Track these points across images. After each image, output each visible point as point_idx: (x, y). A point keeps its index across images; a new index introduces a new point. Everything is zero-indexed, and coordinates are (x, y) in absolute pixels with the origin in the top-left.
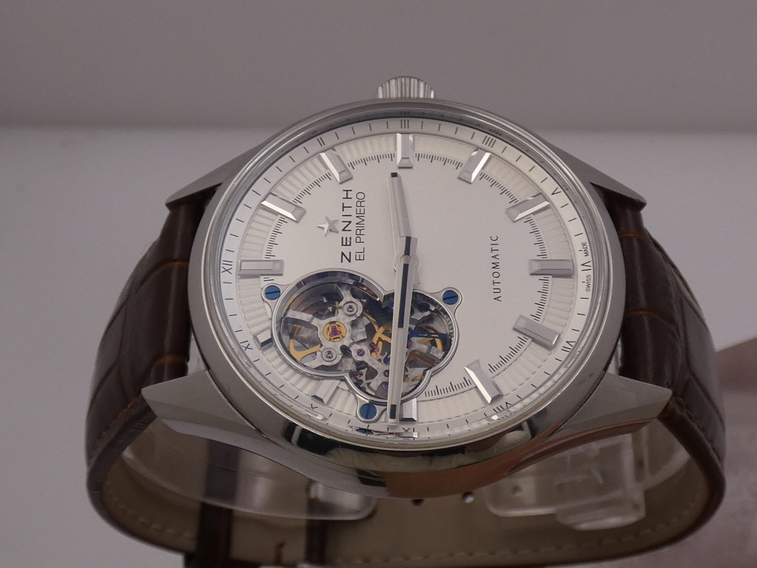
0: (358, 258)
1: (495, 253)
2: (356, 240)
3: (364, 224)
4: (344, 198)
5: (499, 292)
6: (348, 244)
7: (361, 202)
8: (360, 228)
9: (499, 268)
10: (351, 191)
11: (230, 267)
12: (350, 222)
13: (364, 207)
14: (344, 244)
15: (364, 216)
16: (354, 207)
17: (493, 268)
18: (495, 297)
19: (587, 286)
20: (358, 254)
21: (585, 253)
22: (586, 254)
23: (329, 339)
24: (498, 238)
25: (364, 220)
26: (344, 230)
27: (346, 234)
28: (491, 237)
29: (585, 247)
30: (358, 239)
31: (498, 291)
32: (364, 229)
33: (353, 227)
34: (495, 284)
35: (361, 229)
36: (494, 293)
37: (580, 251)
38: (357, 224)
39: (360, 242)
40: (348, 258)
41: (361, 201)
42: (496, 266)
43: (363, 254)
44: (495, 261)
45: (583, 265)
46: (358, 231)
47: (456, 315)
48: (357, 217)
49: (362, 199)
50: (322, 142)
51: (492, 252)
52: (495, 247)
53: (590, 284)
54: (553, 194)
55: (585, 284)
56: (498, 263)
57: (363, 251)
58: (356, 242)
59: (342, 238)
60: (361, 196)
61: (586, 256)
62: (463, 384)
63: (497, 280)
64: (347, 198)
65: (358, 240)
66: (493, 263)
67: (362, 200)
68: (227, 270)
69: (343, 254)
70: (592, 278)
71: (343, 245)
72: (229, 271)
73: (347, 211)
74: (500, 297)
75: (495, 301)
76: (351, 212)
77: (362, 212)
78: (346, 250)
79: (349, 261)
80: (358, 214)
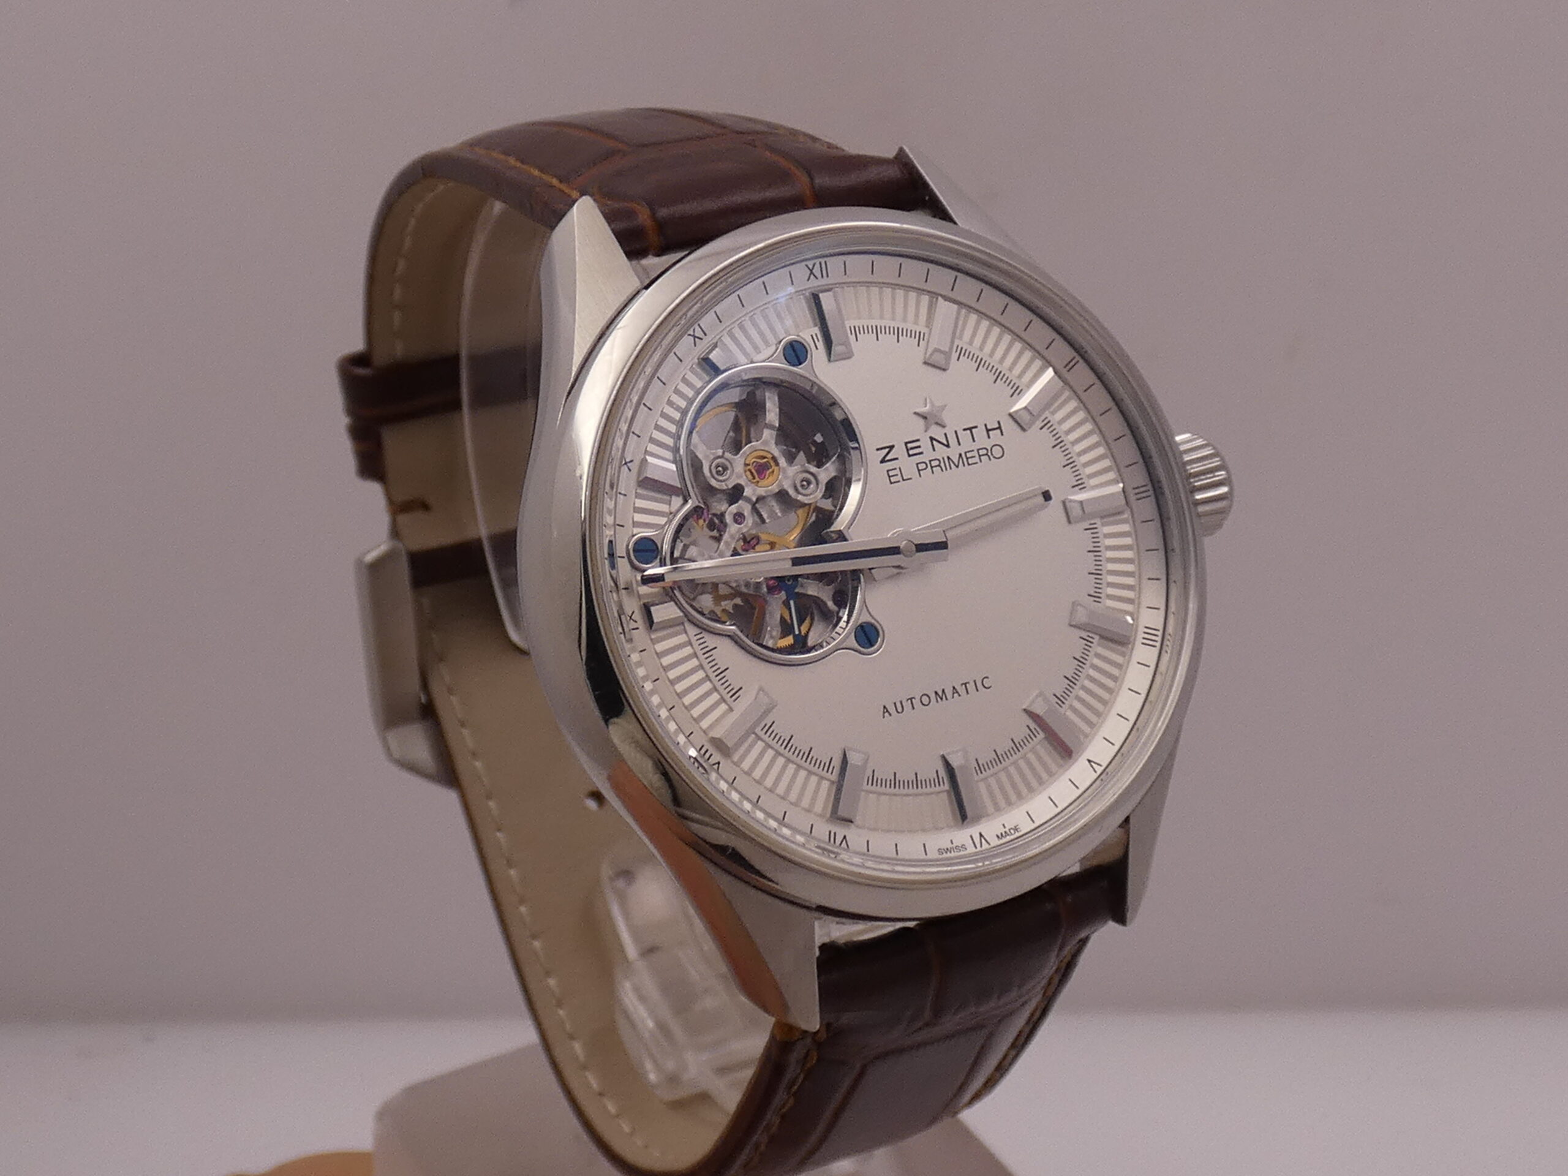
0: (891, 473)
1: (962, 690)
3: (951, 468)
4: (986, 425)
5: (898, 712)
6: (911, 452)
7: (987, 454)
8: (942, 465)
9: (937, 701)
10: (1002, 434)
11: (819, 276)
12: (948, 446)
13: (981, 461)
14: (910, 445)
15: (964, 465)
16: (975, 446)
17: (936, 693)
18: (887, 706)
20: (897, 472)
21: (1002, 834)
22: (1000, 836)
23: (747, 462)
24: (989, 690)
25: (957, 467)
26: (932, 439)
27: (925, 444)
28: (987, 677)
29: (1012, 831)
30: (924, 466)
31: (900, 710)
32: (942, 470)
33: (941, 452)
34: (909, 701)
35: (941, 468)
36: (895, 704)
37: (1003, 825)
38: (949, 458)
39: (919, 470)
40: (888, 458)
42: (940, 696)
43: (901, 480)
44: (949, 692)
45: (981, 835)
46: (937, 463)
47: (838, 652)
48: (960, 455)
49: (992, 454)
50: (1070, 366)
51: (962, 684)
52: (971, 687)
53: (951, 852)
54: (1089, 761)
55: (949, 846)
56: (947, 699)
57: (905, 478)
58: (917, 464)
59: (918, 440)
60: (997, 452)
61: (998, 836)
62: (730, 688)
63: (916, 702)
64: (988, 431)
66: (943, 691)
67: (991, 457)
68: (812, 273)
69: (891, 447)
70: (962, 853)
71: (906, 443)
72: (813, 276)
73: (965, 436)
74: (890, 715)
75: (882, 708)
76: (967, 444)
77: (970, 461)
78: (899, 451)
79: (883, 461)
80: (966, 456)
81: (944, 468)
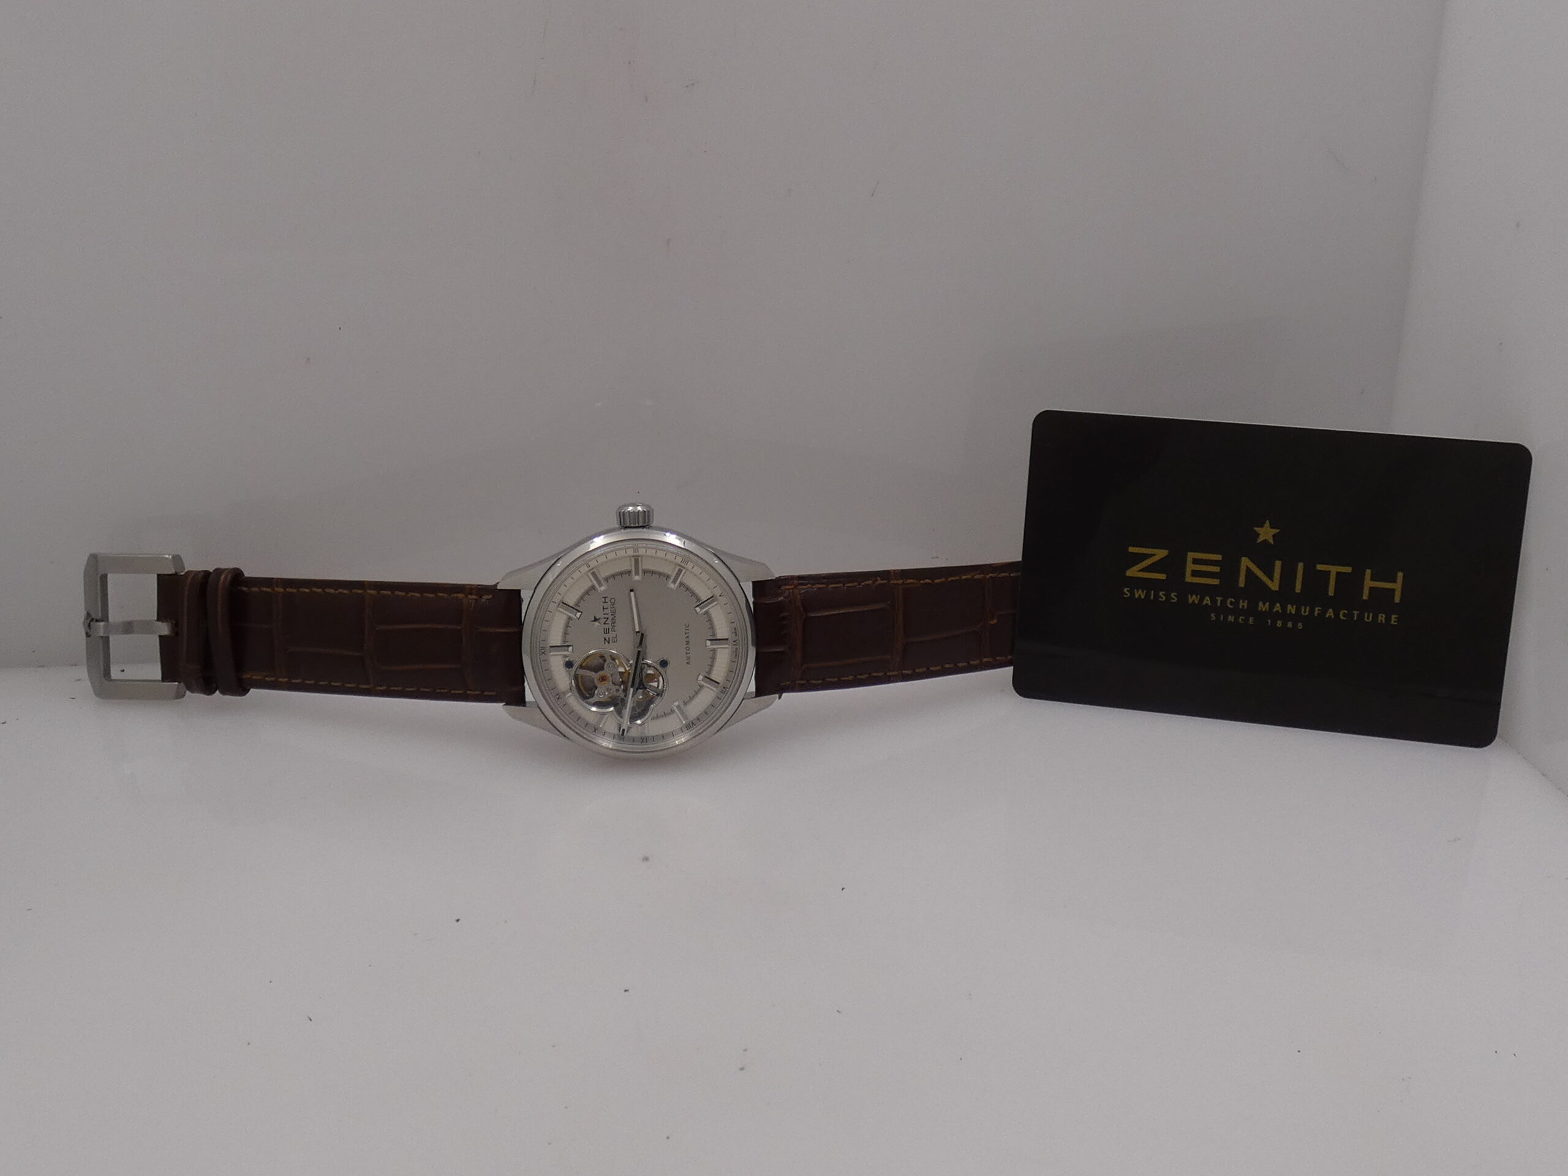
0: (613, 643)
1: (687, 635)
2: (612, 630)
3: (615, 619)
5: (689, 659)
6: (608, 632)
9: (689, 645)
10: (607, 597)
11: (545, 650)
12: (608, 618)
13: (615, 608)
15: (615, 614)
16: (609, 608)
17: (686, 644)
18: (687, 662)
20: (613, 639)
24: (690, 625)
25: (615, 617)
26: (605, 623)
27: (606, 626)
28: (686, 625)
29: (736, 631)
30: (613, 628)
32: (615, 623)
33: (609, 621)
34: (687, 654)
38: (612, 619)
39: (614, 630)
40: (608, 641)
41: (613, 604)
42: (688, 643)
44: (688, 640)
45: (734, 641)
46: (613, 624)
50: (588, 566)
51: (685, 635)
52: (687, 632)
54: (720, 596)
55: (735, 654)
57: (616, 637)
59: (604, 628)
60: (612, 601)
63: (688, 652)
64: (605, 602)
68: (544, 653)
69: (605, 639)
71: (605, 633)
74: (690, 662)
76: (607, 611)
78: (607, 636)
79: (609, 643)
80: (612, 613)
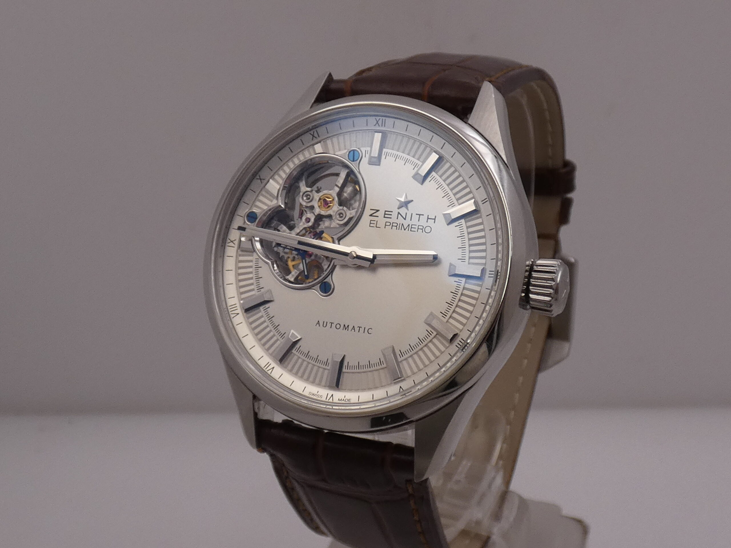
0: (372, 222)
1: (357, 329)
2: (388, 222)
5: (323, 326)
6: (386, 216)
8: (398, 227)
9: (343, 329)
10: (434, 223)
11: (380, 125)
12: (405, 219)
13: (417, 231)
14: (387, 213)
15: (408, 230)
16: (418, 224)
17: (344, 325)
18: (320, 322)
19: (314, 394)
20: (375, 222)
21: (341, 399)
23: (321, 198)
24: (370, 335)
25: (405, 230)
26: (399, 213)
28: (371, 329)
30: (389, 224)
31: (325, 325)
32: (397, 229)
33: (400, 221)
34: (331, 324)
36: (324, 322)
37: (345, 396)
38: (402, 224)
39: (386, 225)
40: (374, 215)
41: (423, 229)
42: (346, 327)
43: (375, 226)
44: (350, 327)
45: (332, 395)
46: (396, 225)
47: (314, 291)
48: (409, 225)
49: (425, 230)
50: (483, 202)
51: (358, 327)
52: (362, 330)
53: (314, 396)
54: (400, 387)
55: (316, 393)
56: (348, 330)
57: (377, 226)
58: (386, 222)
59: (392, 212)
60: (428, 230)
61: (339, 399)
63: (334, 326)
64: (428, 218)
65: (387, 224)
66: (348, 326)
68: (377, 122)
69: (378, 211)
70: (319, 399)
71: (386, 211)
72: (377, 124)
73: (415, 218)
74: (319, 326)
75: (317, 321)
76: (415, 221)
77: (412, 229)
78: (381, 214)
79: (371, 215)
80: (411, 226)
81: (398, 228)
